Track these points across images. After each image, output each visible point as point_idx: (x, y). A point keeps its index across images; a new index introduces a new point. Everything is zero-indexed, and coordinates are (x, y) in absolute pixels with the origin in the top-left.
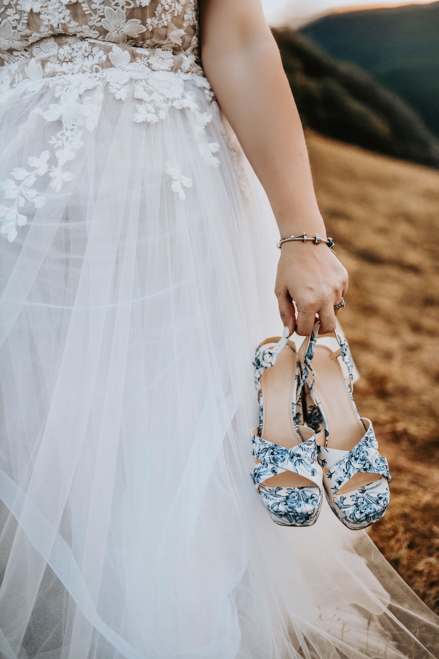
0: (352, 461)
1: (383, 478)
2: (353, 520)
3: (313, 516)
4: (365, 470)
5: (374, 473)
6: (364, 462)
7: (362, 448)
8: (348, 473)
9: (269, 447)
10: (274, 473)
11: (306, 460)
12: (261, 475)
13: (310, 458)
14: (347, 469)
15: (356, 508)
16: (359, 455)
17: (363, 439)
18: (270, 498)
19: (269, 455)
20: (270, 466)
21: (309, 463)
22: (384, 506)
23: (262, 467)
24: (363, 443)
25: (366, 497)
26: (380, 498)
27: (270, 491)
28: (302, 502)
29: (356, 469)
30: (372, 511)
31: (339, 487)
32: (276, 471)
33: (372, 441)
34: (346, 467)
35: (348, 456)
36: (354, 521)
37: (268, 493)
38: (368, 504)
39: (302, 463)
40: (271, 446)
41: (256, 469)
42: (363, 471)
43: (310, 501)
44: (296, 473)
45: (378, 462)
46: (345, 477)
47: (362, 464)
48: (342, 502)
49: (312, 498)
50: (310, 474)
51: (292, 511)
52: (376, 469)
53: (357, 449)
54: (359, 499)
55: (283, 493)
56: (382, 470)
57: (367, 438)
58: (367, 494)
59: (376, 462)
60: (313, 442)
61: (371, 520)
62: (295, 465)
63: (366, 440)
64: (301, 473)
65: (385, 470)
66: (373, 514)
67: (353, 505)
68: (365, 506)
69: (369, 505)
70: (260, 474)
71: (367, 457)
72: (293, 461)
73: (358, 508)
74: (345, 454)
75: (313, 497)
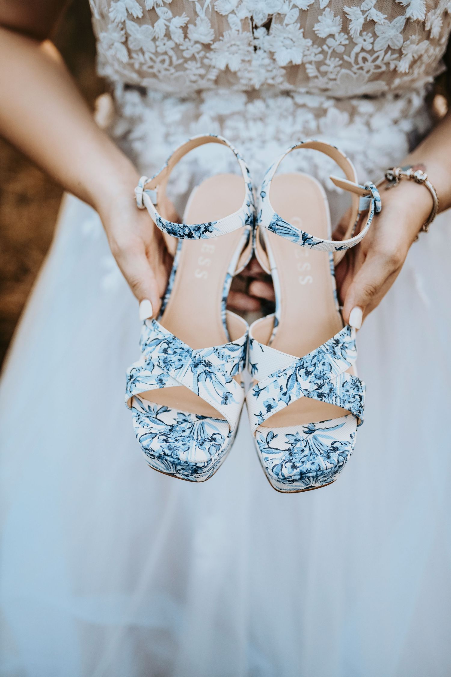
0: (300, 376)
1: (350, 416)
2: (276, 476)
3: (205, 470)
4: (320, 395)
5: (334, 404)
6: (320, 382)
7: (323, 357)
8: (287, 394)
9: (164, 338)
10: (160, 385)
11: (219, 375)
12: (138, 381)
13: (229, 373)
14: (288, 387)
15: (288, 456)
16: (314, 368)
17: (331, 341)
18: (144, 422)
19: (159, 353)
20: (157, 371)
21: (223, 380)
22: (338, 464)
23: (144, 368)
24: (328, 348)
25: (311, 442)
26: (335, 449)
27: (148, 410)
28: (193, 444)
29: (303, 390)
30: (314, 467)
31: (267, 416)
32: (164, 382)
33: (346, 350)
34: (287, 383)
35: (295, 366)
36: (279, 478)
37: (144, 412)
38: (311, 454)
39: (211, 378)
40: (166, 337)
41: (134, 368)
42: (315, 397)
43: (207, 445)
44: (196, 394)
45: (347, 387)
46: (281, 399)
47: (317, 383)
48: (268, 441)
49: (212, 439)
50: (220, 400)
51: (171, 455)
52: (340, 399)
53: (314, 357)
54: (299, 443)
55: (169, 418)
56: (351, 402)
57: (337, 342)
58: (315, 438)
59: (343, 386)
60: (241, 346)
61: (310, 482)
62: (198, 380)
63: (335, 345)
64: (204, 395)
65: (357, 402)
66: (315, 474)
67: (284, 451)
68: (304, 456)
69: (312, 457)
70: (138, 379)
71: (329, 375)
72: (197, 372)
73: (291, 458)
74: (292, 361)
75: (215, 439)
